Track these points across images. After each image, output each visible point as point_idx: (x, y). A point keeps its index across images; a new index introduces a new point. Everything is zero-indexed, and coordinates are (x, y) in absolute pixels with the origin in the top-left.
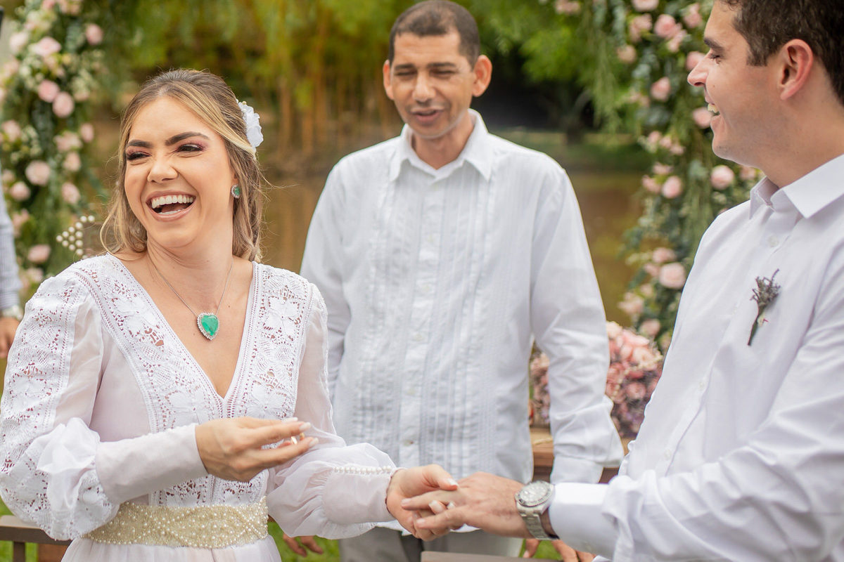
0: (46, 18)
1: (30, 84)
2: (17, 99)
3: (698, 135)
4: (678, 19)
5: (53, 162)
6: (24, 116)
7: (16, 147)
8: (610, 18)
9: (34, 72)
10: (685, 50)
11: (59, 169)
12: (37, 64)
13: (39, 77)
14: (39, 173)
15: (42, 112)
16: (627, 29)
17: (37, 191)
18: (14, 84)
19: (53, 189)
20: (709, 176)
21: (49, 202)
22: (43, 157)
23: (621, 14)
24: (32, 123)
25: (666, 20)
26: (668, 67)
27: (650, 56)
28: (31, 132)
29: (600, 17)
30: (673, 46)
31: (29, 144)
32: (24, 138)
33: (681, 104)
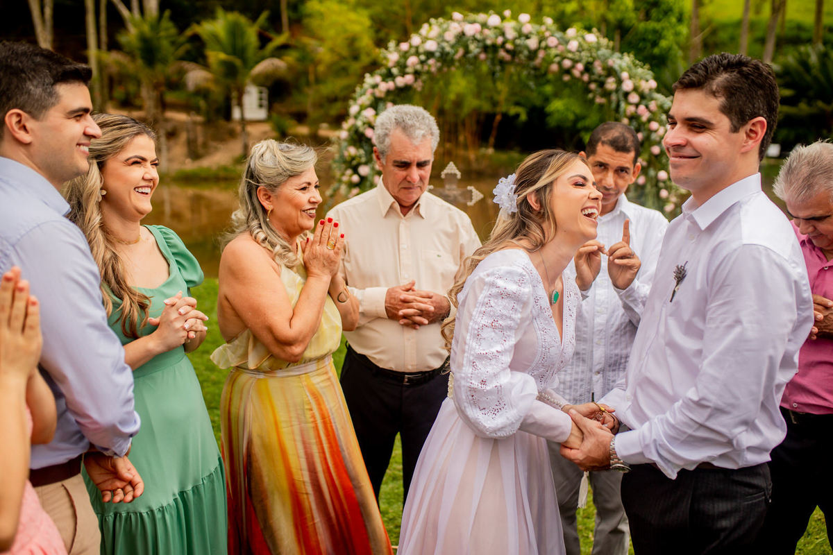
0: (369, 99)
1: (361, 129)
2: (355, 137)
3: (653, 158)
4: (647, 107)
5: (371, 165)
6: (358, 144)
7: (353, 158)
8: (618, 106)
9: (364, 124)
10: (649, 120)
11: (373, 169)
12: (365, 120)
13: (366, 126)
14: (364, 170)
15: (366, 142)
16: (625, 111)
17: (363, 179)
18: (353, 129)
19: (370, 178)
20: (656, 175)
21: (368, 184)
22: (366, 163)
23: (623, 105)
24: (361, 147)
25: (642, 107)
26: (642, 128)
27: (635, 123)
28: (362, 152)
29: (614, 105)
30: (644, 119)
31: (360, 157)
32: (358, 154)
33: (646, 144)
